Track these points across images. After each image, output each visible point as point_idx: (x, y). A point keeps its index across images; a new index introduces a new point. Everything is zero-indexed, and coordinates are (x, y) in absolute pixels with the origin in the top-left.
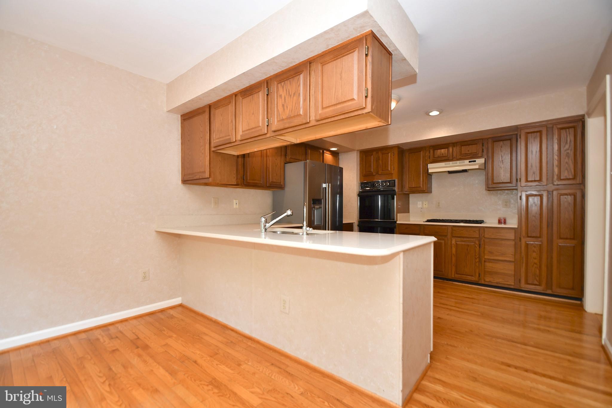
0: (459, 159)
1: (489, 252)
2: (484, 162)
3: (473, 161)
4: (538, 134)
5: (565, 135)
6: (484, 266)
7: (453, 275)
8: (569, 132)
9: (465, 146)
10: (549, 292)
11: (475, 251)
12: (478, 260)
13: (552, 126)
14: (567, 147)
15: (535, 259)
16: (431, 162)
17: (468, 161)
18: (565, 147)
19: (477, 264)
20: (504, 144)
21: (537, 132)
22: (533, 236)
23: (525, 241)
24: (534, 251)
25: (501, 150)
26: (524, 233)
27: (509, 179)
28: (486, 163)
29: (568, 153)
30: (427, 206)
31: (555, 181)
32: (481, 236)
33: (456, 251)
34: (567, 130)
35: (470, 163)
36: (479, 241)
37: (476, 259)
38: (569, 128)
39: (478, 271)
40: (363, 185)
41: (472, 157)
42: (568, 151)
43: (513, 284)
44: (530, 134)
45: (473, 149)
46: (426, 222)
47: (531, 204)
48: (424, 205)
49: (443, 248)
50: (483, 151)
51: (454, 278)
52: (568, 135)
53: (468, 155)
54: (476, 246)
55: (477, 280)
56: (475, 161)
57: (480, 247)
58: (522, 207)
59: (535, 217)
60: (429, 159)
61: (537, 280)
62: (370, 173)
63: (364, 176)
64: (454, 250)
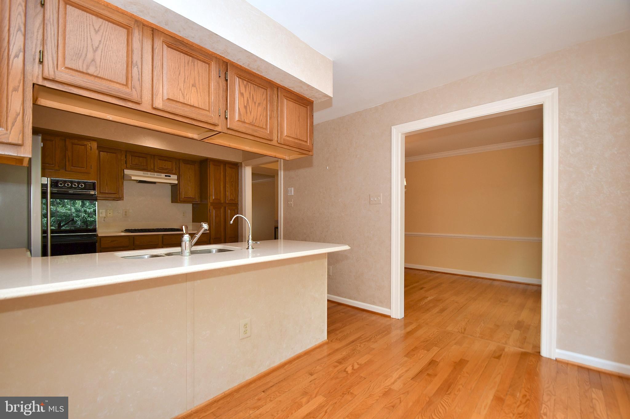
0: (156, 171)
3: (169, 176)
9: (162, 161)
16: (128, 168)
17: (164, 175)
20: (190, 167)
25: (189, 172)
27: (194, 195)
30: (111, 215)
31: (227, 201)
35: (166, 177)
41: (168, 172)
45: (168, 165)
48: (108, 214)
50: (176, 169)
53: (165, 170)
60: (126, 165)
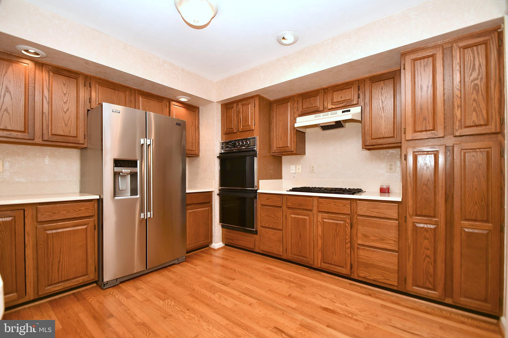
0: (331, 110)
1: (364, 235)
2: (360, 111)
3: (347, 111)
4: (431, 59)
5: (472, 55)
6: (357, 254)
7: (318, 264)
8: (477, 51)
9: (337, 92)
10: (449, 301)
11: (346, 232)
12: (349, 245)
13: (450, 46)
14: (475, 75)
15: (428, 249)
16: (299, 115)
17: (341, 111)
18: (471, 75)
19: (348, 251)
20: (385, 84)
21: (428, 57)
22: (423, 214)
23: (414, 222)
24: (426, 238)
25: (381, 93)
26: (410, 210)
27: (392, 132)
28: (363, 112)
29: (476, 85)
30: (300, 171)
31: (457, 130)
32: (352, 211)
33: (323, 232)
34: (475, 48)
35: (344, 114)
36: (351, 219)
37: (347, 244)
38: (476, 45)
39: (349, 260)
40: (225, 144)
41: (346, 105)
42: (475, 82)
43: (396, 284)
44: (418, 61)
45: (346, 94)
46: (290, 191)
47: (420, 166)
48: (297, 169)
49: (308, 226)
50: (359, 98)
51: (320, 268)
52: (476, 56)
53: (342, 104)
54: (347, 225)
55: (348, 274)
56: (349, 111)
57: (351, 228)
58: (408, 171)
59: (427, 185)
60: (297, 111)
61: (430, 283)
62: (230, 130)
63: (225, 134)
64: (320, 228)
